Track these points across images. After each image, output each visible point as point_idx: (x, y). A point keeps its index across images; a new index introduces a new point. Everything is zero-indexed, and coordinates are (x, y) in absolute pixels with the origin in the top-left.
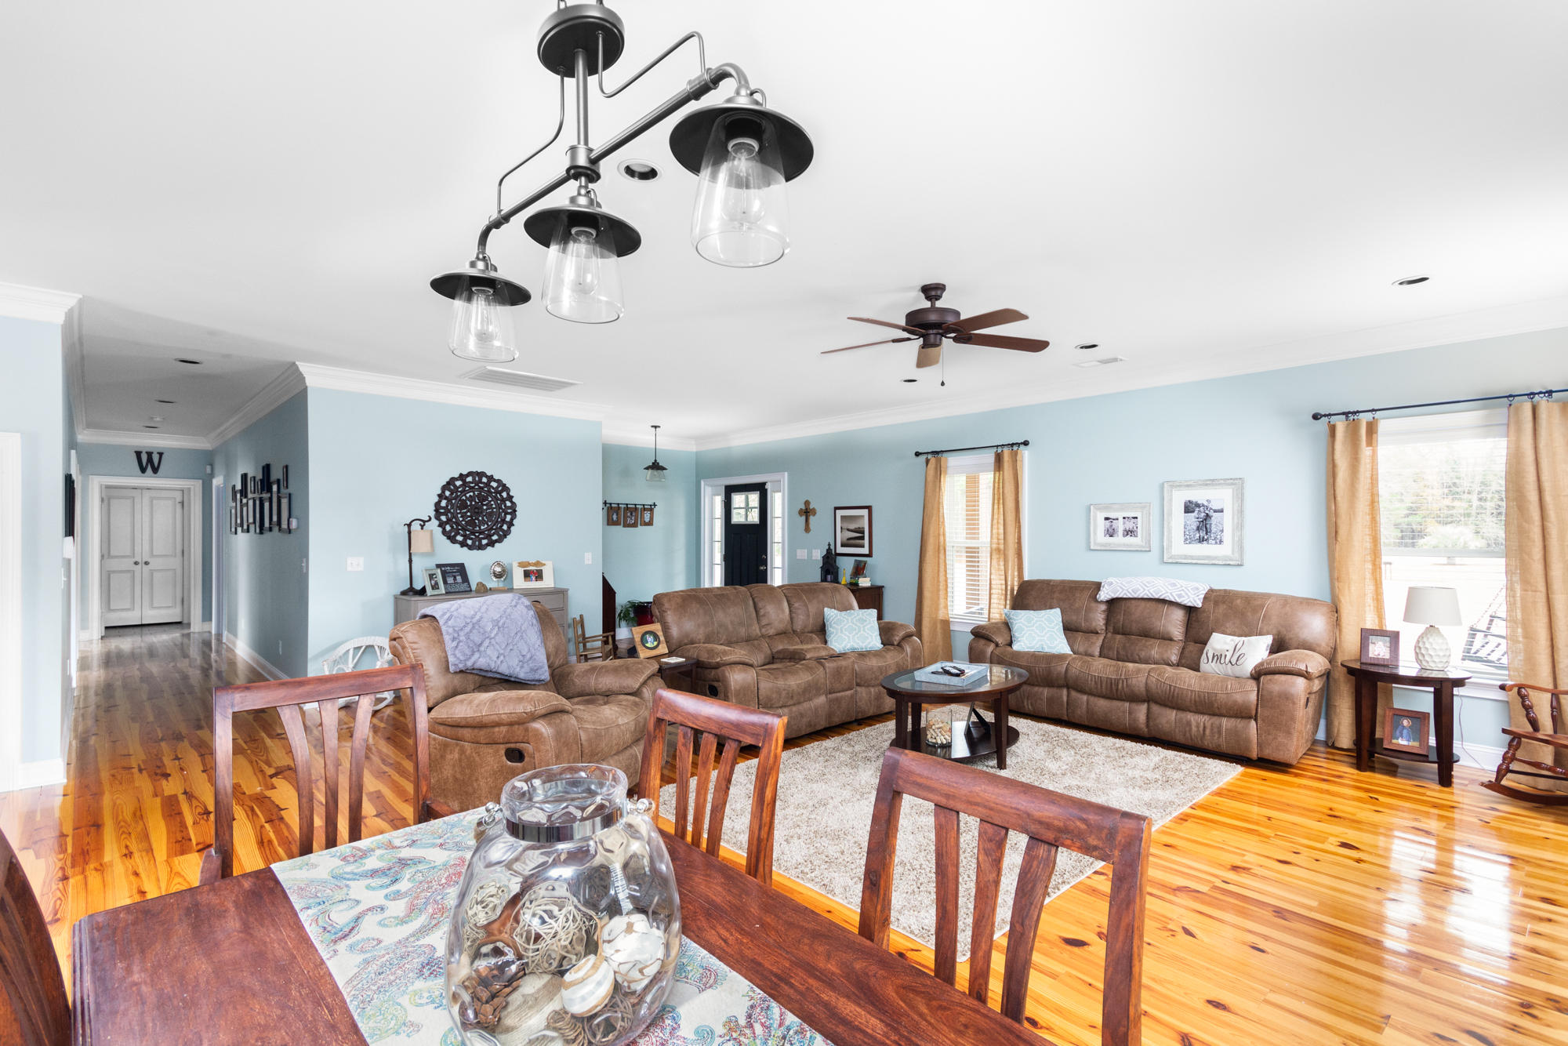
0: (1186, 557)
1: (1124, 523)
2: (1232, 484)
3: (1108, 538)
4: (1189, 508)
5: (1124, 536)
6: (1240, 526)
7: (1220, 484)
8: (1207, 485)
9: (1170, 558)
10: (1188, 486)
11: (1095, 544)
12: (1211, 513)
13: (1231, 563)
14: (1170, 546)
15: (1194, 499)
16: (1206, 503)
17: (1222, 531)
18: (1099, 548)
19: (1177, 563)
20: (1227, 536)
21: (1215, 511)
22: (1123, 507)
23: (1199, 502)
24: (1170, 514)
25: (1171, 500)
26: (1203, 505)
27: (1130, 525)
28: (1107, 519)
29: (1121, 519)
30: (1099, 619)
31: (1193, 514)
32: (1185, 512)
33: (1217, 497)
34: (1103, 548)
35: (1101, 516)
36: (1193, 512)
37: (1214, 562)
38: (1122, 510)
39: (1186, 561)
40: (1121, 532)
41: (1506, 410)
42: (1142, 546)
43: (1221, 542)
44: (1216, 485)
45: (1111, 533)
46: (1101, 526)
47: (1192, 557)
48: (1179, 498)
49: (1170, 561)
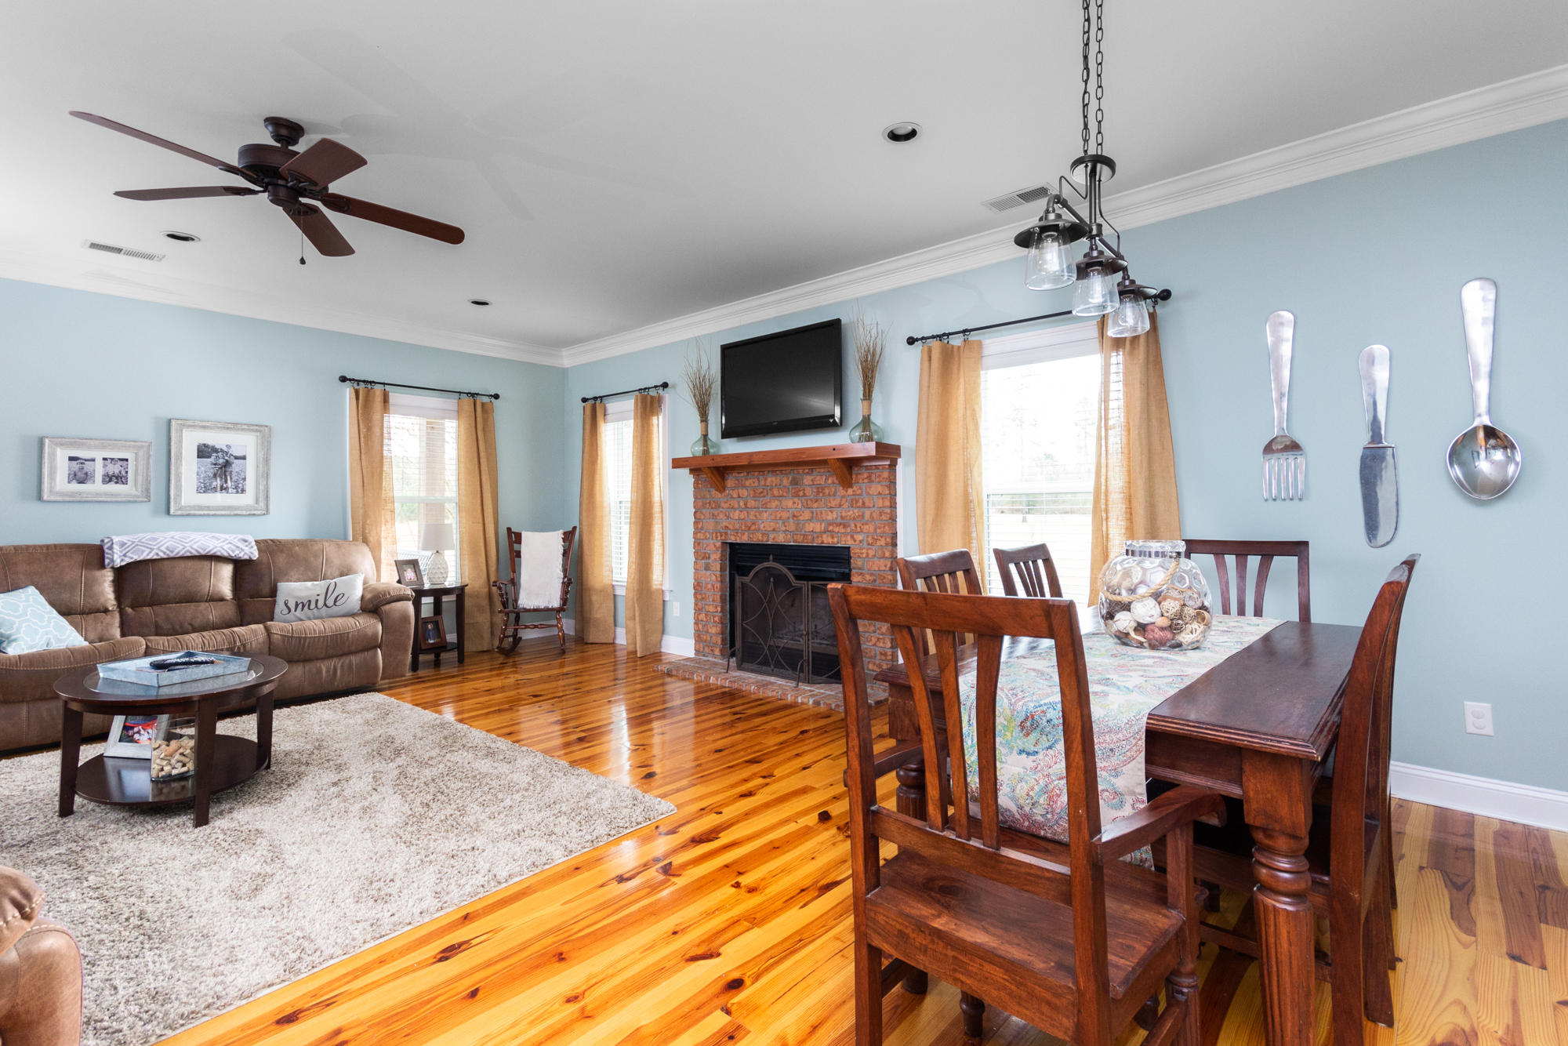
0: (201, 508)
1: (105, 466)
2: (257, 431)
3: (76, 487)
4: (203, 452)
5: (104, 482)
6: (265, 475)
7: (243, 430)
8: (228, 428)
9: (180, 509)
10: (204, 427)
11: (51, 492)
12: (232, 459)
13: (256, 512)
14: (179, 495)
15: (210, 443)
16: (225, 449)
17: (244, 479)
18: (59, 499)
19: (188, 515)
20: (250, 485)
21: (236, 458)
22: (103, 443)
23: (217, 447)
24: (179, 457)
25: (181, 441)
26: (222, 451)
27: (114, 469)
28: (71, 459)
29: (99, 463)
30: (107, 592)
31: (209, 460)
32: (198, 457)
33: (241, 443)
34: (67, 499)
35: (62, 456)
36: (210, 457)
37: (236, 512)
38: (103, 447)
39: (202, 513)
40: (99, 477)
41: (456, 401)
42: (135, 496)
43: (243, 491)
44: (239, 429)
45: (81, 477)
46: (63, 468)
47: (208, 508)
48: (189, 442)
49: (179, 513)
